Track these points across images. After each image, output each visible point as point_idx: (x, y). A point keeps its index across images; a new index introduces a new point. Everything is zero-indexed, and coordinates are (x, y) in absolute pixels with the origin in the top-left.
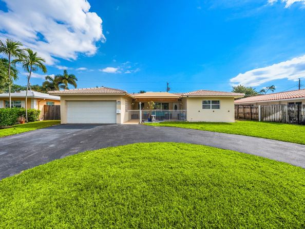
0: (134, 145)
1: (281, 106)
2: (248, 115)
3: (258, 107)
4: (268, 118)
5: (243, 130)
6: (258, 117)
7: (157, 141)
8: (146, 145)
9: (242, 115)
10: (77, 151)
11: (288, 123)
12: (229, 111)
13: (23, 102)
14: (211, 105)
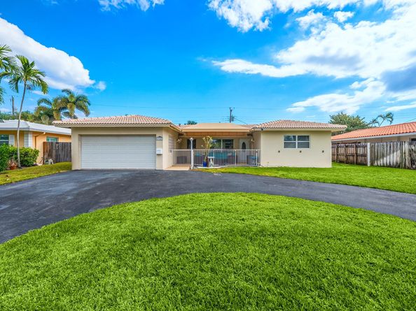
0: (188, 196)
1: (399, 144)
2: (351, 158)
3: (366, 146)
4: (380, 162)
5: (342, 177)
6: (366, 161)
7: (221, 191)
8: (206, 196)
9: (343, 158)
10: (109, 204)
11: (408, 168)
12: (323, 152)
13: (11, 138)
14: (297, 142)
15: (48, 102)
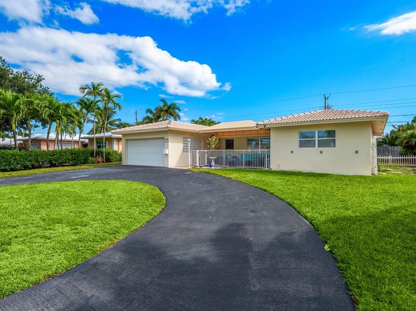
12: (357, 152)
13: (107, 142)
14: (317, 139)
15: (151, 112)
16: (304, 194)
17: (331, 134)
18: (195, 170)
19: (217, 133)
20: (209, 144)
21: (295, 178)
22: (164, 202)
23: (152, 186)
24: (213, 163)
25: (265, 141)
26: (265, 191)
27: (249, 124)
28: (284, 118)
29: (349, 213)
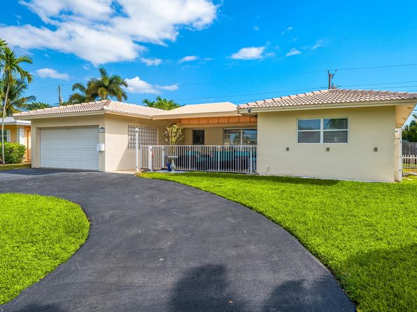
12: (375, 150)
13: (9, 132)
14: (322, 131)
15: (82, 88)
16: (310, 214)
17: (342, 123)
18: (145, 176)
19: (180, 120)
20: (168, 137)
21: (292, 187)
22: (86, 231)
23: (71, 204)
24: (173, 165)
25: (249, 134)
26: (251, 208)
27: (227, 107)
28: (276, 99)
29: (383, 245)
